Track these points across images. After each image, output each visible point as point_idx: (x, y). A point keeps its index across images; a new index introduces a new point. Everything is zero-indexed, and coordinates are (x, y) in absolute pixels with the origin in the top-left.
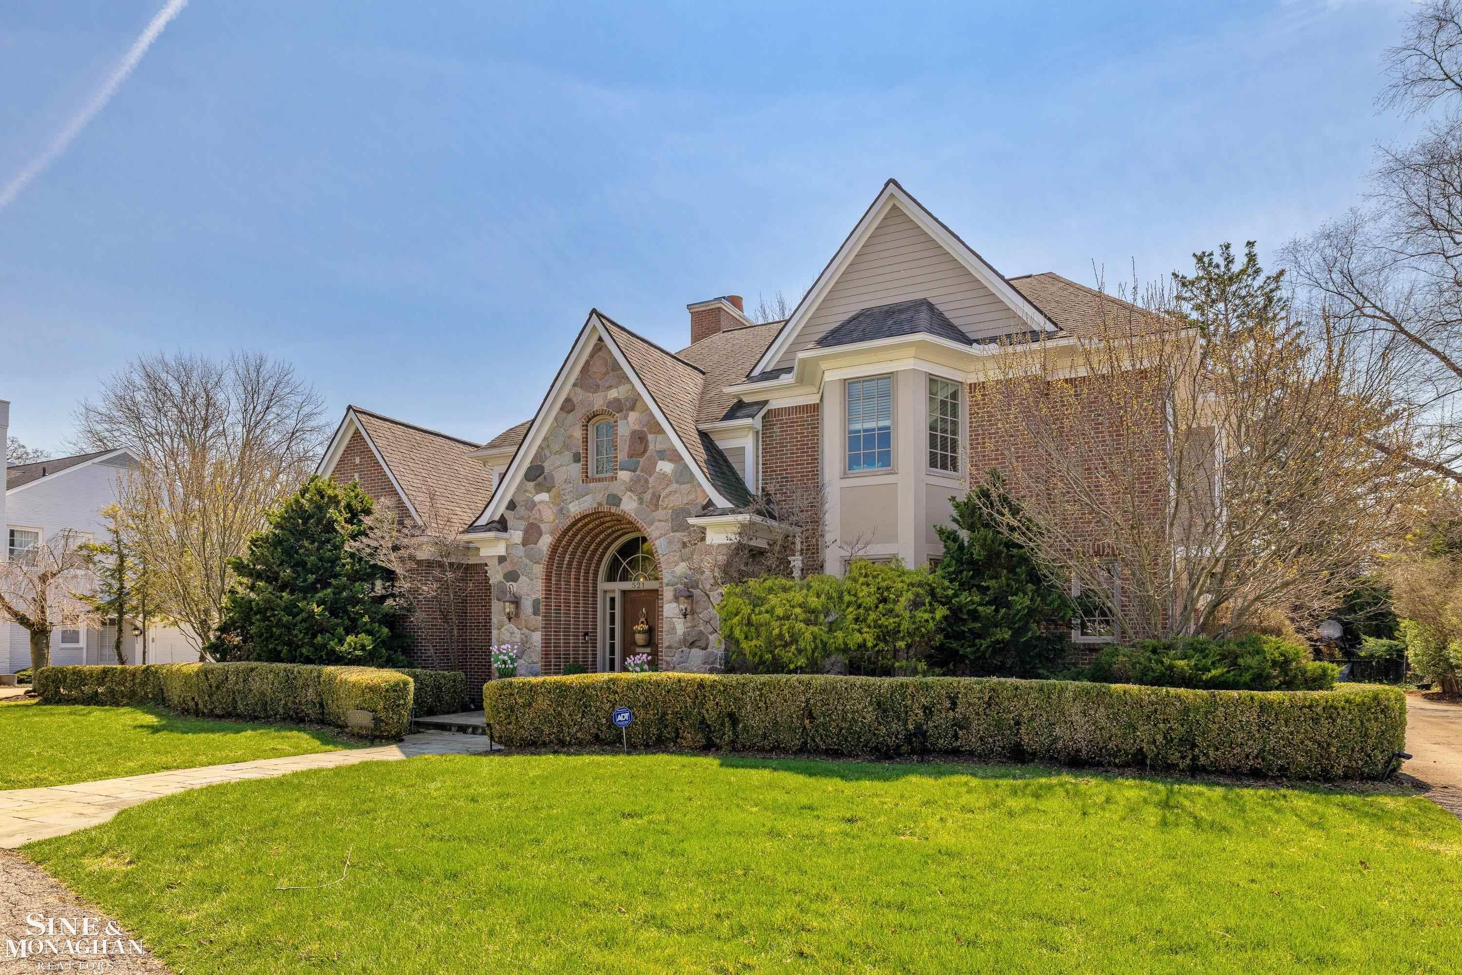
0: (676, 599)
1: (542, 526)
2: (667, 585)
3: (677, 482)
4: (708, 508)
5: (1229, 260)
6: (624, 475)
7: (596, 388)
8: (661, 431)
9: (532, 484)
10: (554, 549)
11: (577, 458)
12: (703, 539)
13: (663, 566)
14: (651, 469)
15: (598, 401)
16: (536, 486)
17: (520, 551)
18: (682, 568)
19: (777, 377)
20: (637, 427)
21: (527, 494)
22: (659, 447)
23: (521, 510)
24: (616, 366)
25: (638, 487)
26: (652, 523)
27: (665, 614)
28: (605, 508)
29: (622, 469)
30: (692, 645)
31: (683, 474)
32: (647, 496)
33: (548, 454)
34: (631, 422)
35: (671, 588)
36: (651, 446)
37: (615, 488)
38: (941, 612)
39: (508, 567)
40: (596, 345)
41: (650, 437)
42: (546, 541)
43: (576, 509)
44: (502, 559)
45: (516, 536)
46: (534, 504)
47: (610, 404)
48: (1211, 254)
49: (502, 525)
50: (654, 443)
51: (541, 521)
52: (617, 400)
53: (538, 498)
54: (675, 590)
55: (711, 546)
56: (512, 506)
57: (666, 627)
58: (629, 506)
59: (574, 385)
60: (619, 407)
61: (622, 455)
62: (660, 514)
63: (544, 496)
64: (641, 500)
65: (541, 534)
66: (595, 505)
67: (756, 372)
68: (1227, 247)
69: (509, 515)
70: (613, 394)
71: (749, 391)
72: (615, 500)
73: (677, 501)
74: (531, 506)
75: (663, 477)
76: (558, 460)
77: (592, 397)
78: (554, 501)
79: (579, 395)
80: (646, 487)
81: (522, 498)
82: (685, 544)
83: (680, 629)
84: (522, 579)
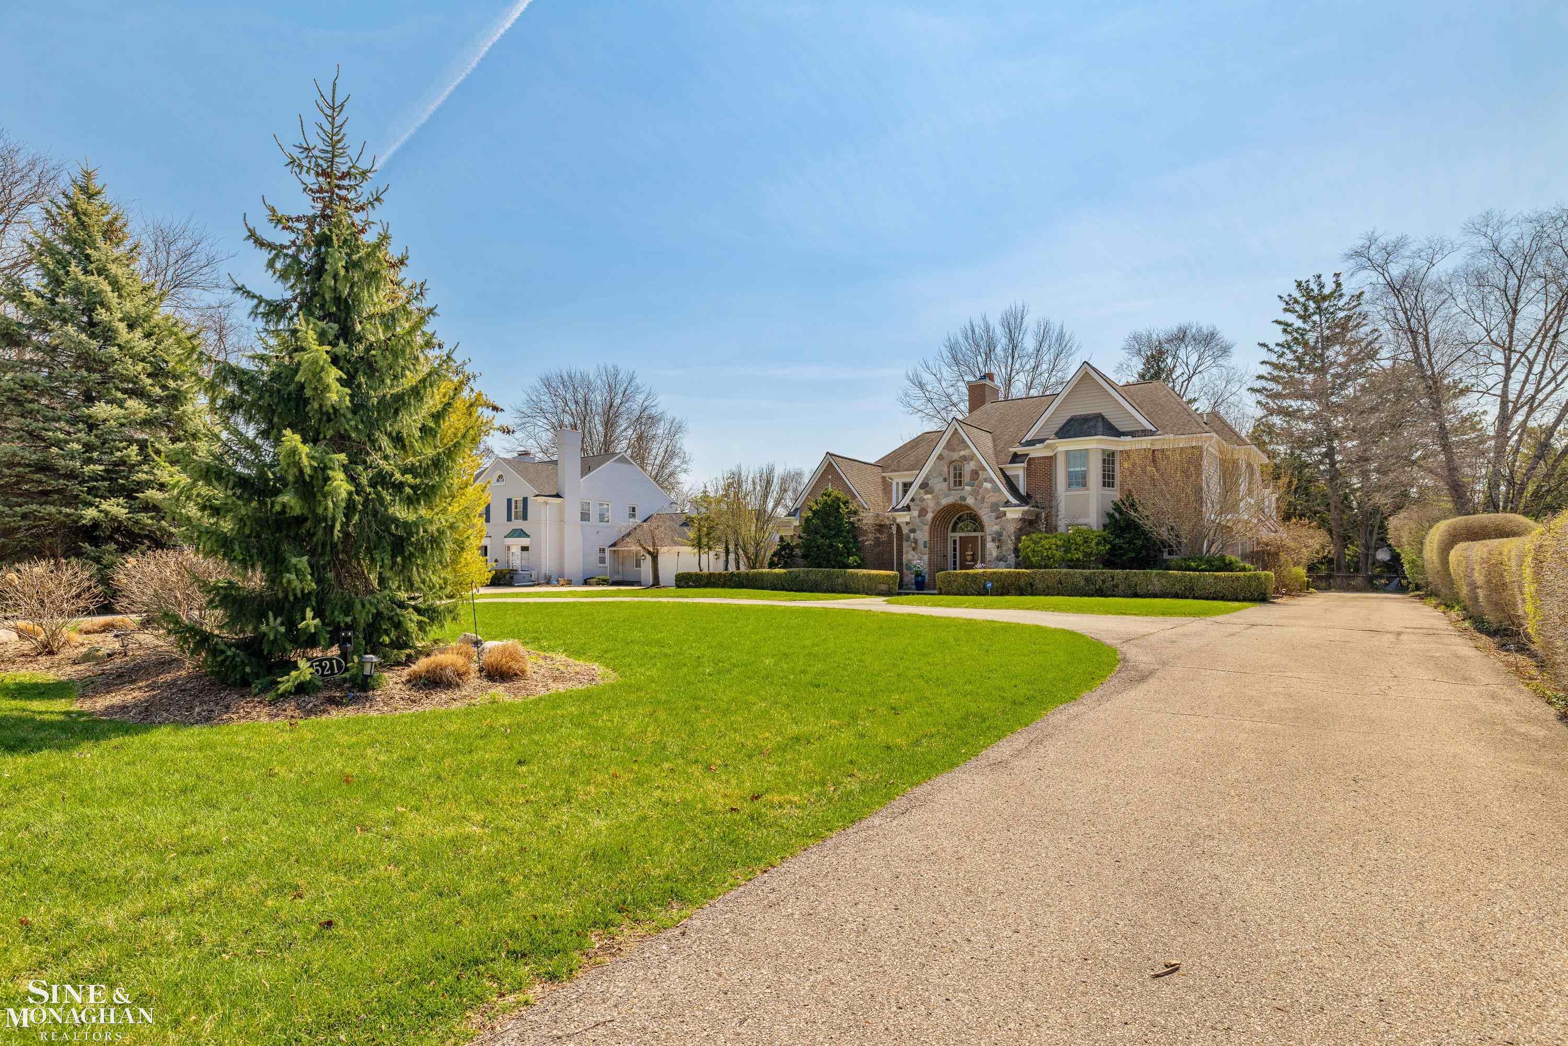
0: (993, 540)
1: (929, 509)
2: (989, 535)
3: (993, 492)
4: (1007, 504)
5: (1321, 286)
6: (968, 488)
7: (954, 450)
8: (984, 469)
9: (923, 490)
10: (934, 519)
11: (945, 480)
12: (1006, 516)
13: (987, 527)
14: (980, 486)
15: (955, 456)
16: (925, 492)
17: (918, 520)
18: (997, 528)
19: (1034, 445)
20: (974, 467)
21: (920, 495)
22: (985, 477)
23: (917, 502)
24: (963, 441)
25: (975, 493)
26: (980, 509)
27: (988, 547)
28: (959, 502)
29: (967, 486)
30: (1000, 560)
31: (996, 489)
32: (979, 498)
33: (930, 477)
34: (972, 465)
35: (991, 536)
36: (980, 477)
37: (963, 493)
38: (1108, 546)
39: (911, 526)
40: (953, 432)
41: (980, 472)
42: (930, 516)
43: (944, 502)
44: (907, 523)
45: (916, 513)
46: (924, 500)
47: (961, 457)
48: (1308, 281)
49: (908, 508)
50: (982, 475)
51: (928, 507)
52: (964, 456)
53: (926, 497)
55: (1010, 519)
56: (913, 500)
57: (989, 552)
58: (970, 501)
59: (943, 448)
60: (964, 459)
61: (967, 479)
62: (985, 505)
63: (929, 496)
64: (976, 499)
65: (927, 513)
66: (954, 501)
67: (1023, 441)
68: (1319, 277)
69: (912, 504)
70: (962, 453)
71: (1020, 450)
72: (964, 499)
73: (993, 500)
74: (923, 500)
75: (986, 490)
76: (936, 480)
77: (952, 454)
78: (934, 498)
79: (946, 453)
80: (978, 493)
81: (918, 497)
82: (997, 518)
83: (995, 553)
84: (918, 532)
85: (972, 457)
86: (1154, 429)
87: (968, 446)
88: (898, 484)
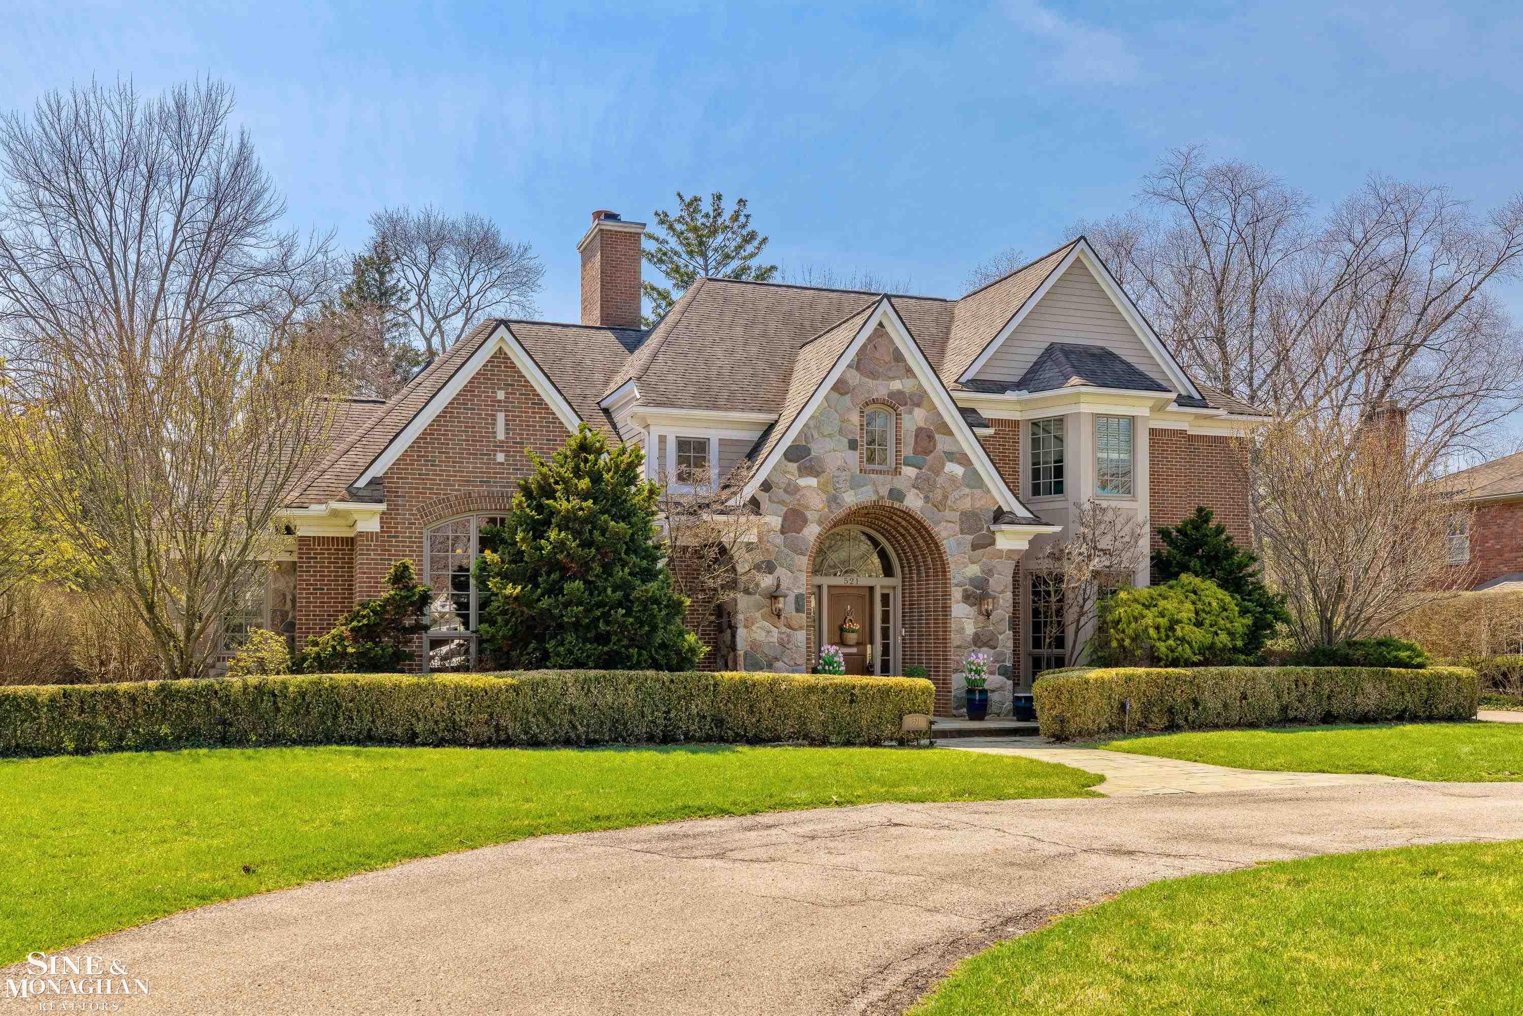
0: (967, 598)
1: (809, 514)
2: (957, 585)
3: (968, 486)
6: (909, 472)
7: (874, 375)
8: (948, 431)
9: (795, 465)
10: (822, 539)
11: (853, 445)
12: (993, 543)
13: (952, 566)
14: (938, 470)
15: (881, 389)
16: (799, 469)
17: (779, 540)
18: (974, 570)
20: (922, 424)
21: (789, 476)
22: (947, 448)
23: (778, 492)
24: (898, 357)
25: (922, 485)
26: (937, 523)
27: (953, 615)
28: (888, 503)
29: (906, 464)
30: (984, 644)
31: (974, 479)
32: (934, 496)
33: (816, 436)
34: (919, 417)
35: (961, 589)
36: (939, 446)
37: (899, 483)
39: (759, 555)
40: (876, 329)
41: (937, 436)
42: (812, 531)
43: (851, 499)
44: (751, 546)
45: (774, 521)
46: (797, 489)
47: (892, 395)
50: (942, 443)
51: (807, 508)
52: (900, 392)
53: (803, 482)
54: (965, 591)
55: (1001, 551)
56: (766, 486)
57: (953, 626)
58: (914, 502)
59: (849, 366)
60: (899, 400)
61: (907, 451)
62: (949, 515)
63: (812, 482)
64: (927, 498)
65: (805, 521)
66: (874, 498)
67: (963, 379)
69: (763, 497)
70: (896, 385)
72: (896, 494)
73: (966, 504)
74: (792, 489)
75: (953, 479)
76: (829, 444)
77: (870, 382)
78: (822, 487)
79: (854, 378)
80: (932, 487)
81: (782, 481)
82: (975, 547)
83: (970, 629)
84: (780, 571)
85: (919, 398)
86: (1197, 395)
87: (909, 371)
88: (662, 439)
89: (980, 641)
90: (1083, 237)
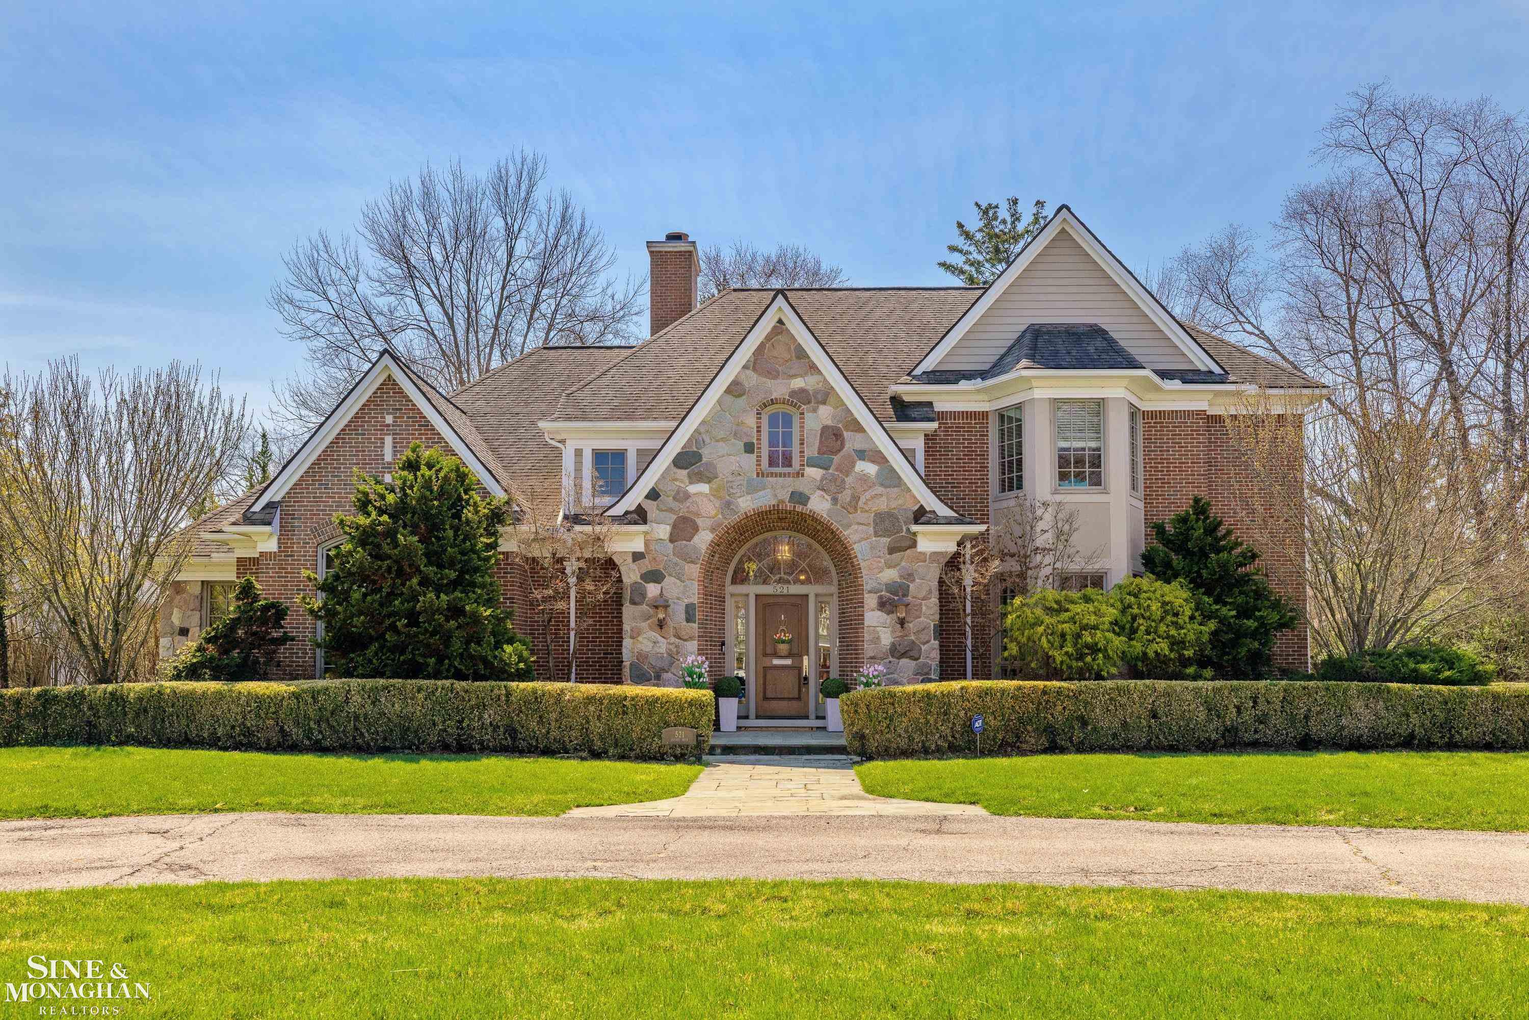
0: (883, 605)
1: (699, 522)
2: (870, 592)
3: (882, 485)
4: (921, 515)
6: (814, 473)
7: (772, 374)
8: (858, 428)
9: (684, 472)
10: (715, 546)
11: (749, 448)
12: (914, 544)
13: (864, 572)
14: (847, 468)
15: (779, 389)
16: (689, 476)
17: (668, 549)
18: (890, 575)
19: (956, 382)
20: (829, 423)
21: (677, 483)
22: (858, 446)
23: (666, 500)
24: (801, 354)
25: (828, 487)
26: (849, 526)
27: (866, 623)
28: (789, 506)
29: (810, 465)
30: (903, 655)
31: (891, 478)
32: (846, 496)
33: (707, 440)
34: (825, 415)
35: (875, 596)
36: (848, 445)
37: (801, 485)
39: (646, 565)
40: (775, 327)
41: (847, 434)
42: (703, 539)
43: (747, 504)
44: (637, 557)
45: (663, 531)
46: (687, 496)
47: (793, 393)
49: (640, 516)
50: (852, 442)
51: (698, 515)
52: (803, 391)
53: (693, 489)
54: (881, 597)
55: (924, 554)
56: (653, 495)
57: (867, 637)
58: (819, 505)
59: (745, 367)
60: (801, 398)
61: (812, 451)
62: (859, 516)
63: (704, 488)
64: (835, 500)
65: (696, 529)
66: (774, 502)
67: (918, 371)
69: (649, 506)
70: (798, 383)
71: (911, 392)
72: (800, 498)
73: (882, 505)
74: (682, 497)
75: (864, 478)
76: (723, 448)
77: (769, 383)
78: (715, 493)
79: (752, 379)
80: (841, 487)
81: (668, 489)
82: (892, 550)
83: (886, 639)
84: (669, 581)
85: (826, 395)
86: (1217, 370)
87: (813, 368)
88: (579, 453)
89: (900, 652)
90: (1064, 206)
